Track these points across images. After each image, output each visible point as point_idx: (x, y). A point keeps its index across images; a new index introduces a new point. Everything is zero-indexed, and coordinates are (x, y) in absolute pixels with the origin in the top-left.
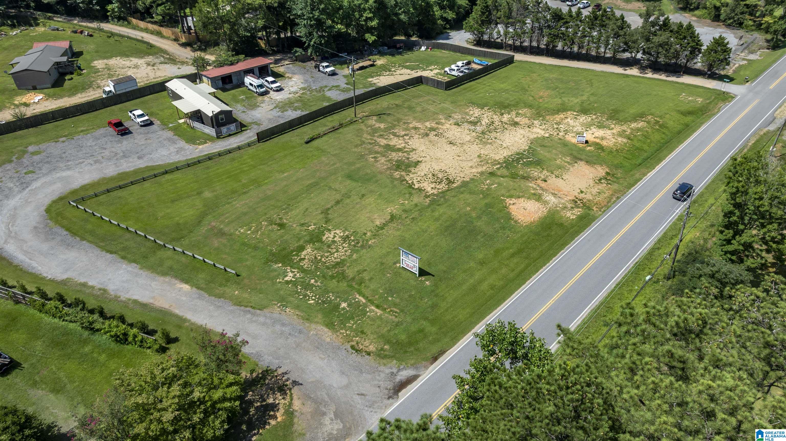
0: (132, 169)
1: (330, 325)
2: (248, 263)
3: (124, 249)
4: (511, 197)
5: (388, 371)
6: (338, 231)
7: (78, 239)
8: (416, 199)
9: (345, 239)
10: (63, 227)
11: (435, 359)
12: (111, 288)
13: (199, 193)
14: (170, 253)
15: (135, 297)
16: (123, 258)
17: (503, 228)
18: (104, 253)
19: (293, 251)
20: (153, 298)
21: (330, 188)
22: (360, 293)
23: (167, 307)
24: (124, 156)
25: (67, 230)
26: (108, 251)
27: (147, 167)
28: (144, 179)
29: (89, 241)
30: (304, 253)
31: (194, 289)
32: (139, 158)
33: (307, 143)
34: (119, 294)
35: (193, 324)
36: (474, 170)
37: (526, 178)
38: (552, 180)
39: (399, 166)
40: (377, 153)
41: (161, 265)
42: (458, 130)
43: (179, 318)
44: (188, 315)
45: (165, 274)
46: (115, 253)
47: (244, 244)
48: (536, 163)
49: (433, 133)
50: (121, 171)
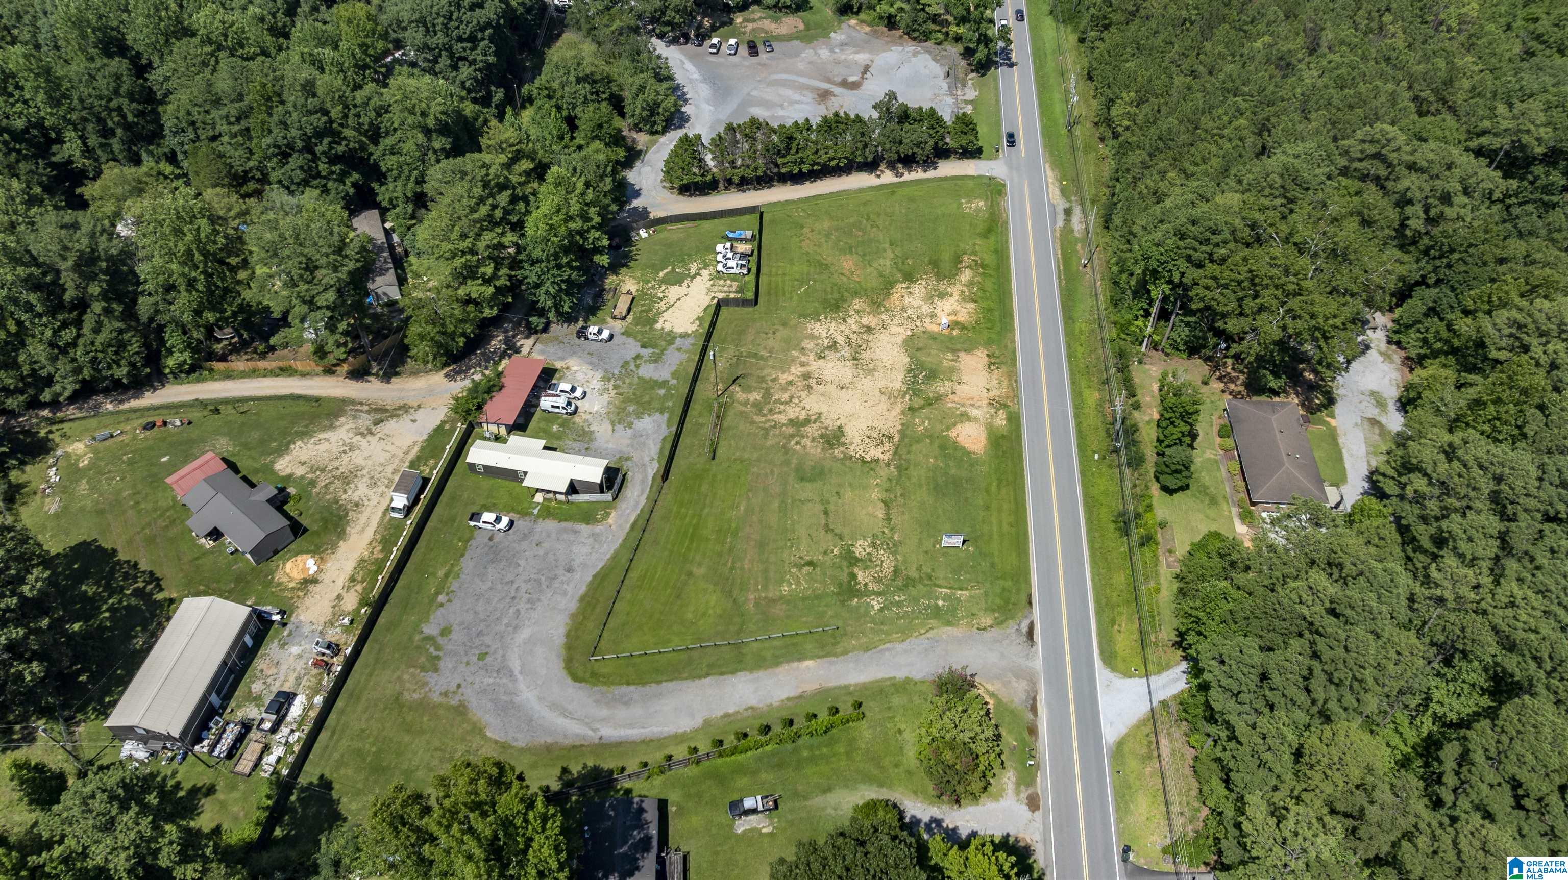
0: (584, 588)
2: (830, 613)
3: (710, 666)
4: (948, 429)
5: (1013, 630)
6: (860, 542)
7: (654, 685)
8: (884, 472)
10: (621, 684)
11: (1030, 603)
12: (753, 702)
14: (755, 646)
15: (784, 696)
16: (722, 674)
17: (972, 465)
18: (697, 681)
19: (850, 582)
20: (797, 687)
21: (802, 502)
22: (940, 586)
23: (818, 687)
24: (550, 579)
26: (700, 677)
27: (595, 576)
28: (618, 592)
29: (665, 681)
30: (860, 578)
31: (818, 660)
32: (569, 571)
33: (714, 458)
34: (769, 702)
35: (856, 685)
36: (894, 413)
37: (939, 398)
38: (958, 388)
39: (828, 442)
40: (792, 436)
41: (764, 659)
42: (830, 365)
43: (840, 688)
44: (843, 682)
45: (777, 664)
46: (708, 675)
47: (804, 599)
48: (933, 375)
49: (812, 382)
50: (577, 597)
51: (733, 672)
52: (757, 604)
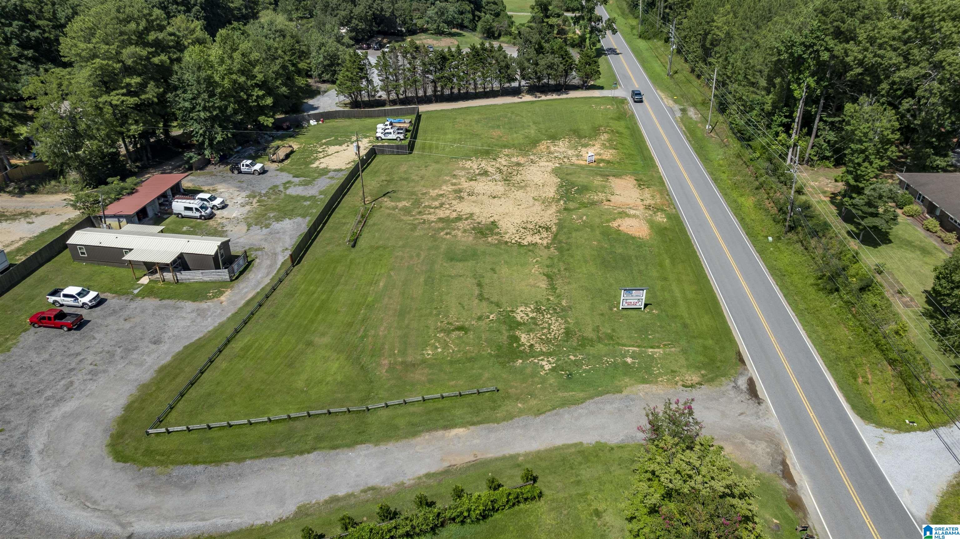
0: (169, 358)
1: (644, 381)
2: (486, 375)
3: (319, 439)
5: (729, 387)
6: (522, 308)
7: (232, 464)
8: (543, 253)
9: (538, 310)
10: (185, 463)
11: (742, 361)
12: (376, 480)
13: (309, 344)
14: (385, 413)
15: (423, 471)
16: (334, 448)
17: (639, 246)
18: (297, 457)
19: (511, 344)
20: (442, 460)
21: (452, 277)
22: (625, 345)
23: (472, 458)
24: (128, 351)
25: (196, 462)
26: (302, 453)
27: (186, 348)
28: (211, 361)
29: (251, 458)
30: (523, 340)
31: (472, 428)
32: (157, 342)
33: (354, 246)
35: (527, 455)
36: (550, 212)
37: (593, 203)
38: (612, 198)
39: (481, 233)
40: (443, 229)
41: (396, 428)
42: (481, 184)
43: (503, 458)
44: (508, 451)
45: (415, 434)
46: (314, 449)
47: (451, 363)
48: (584, 189)
49: (464, 195)
50: (156, 367)
51: (352, 445)
52: (391, 368)
